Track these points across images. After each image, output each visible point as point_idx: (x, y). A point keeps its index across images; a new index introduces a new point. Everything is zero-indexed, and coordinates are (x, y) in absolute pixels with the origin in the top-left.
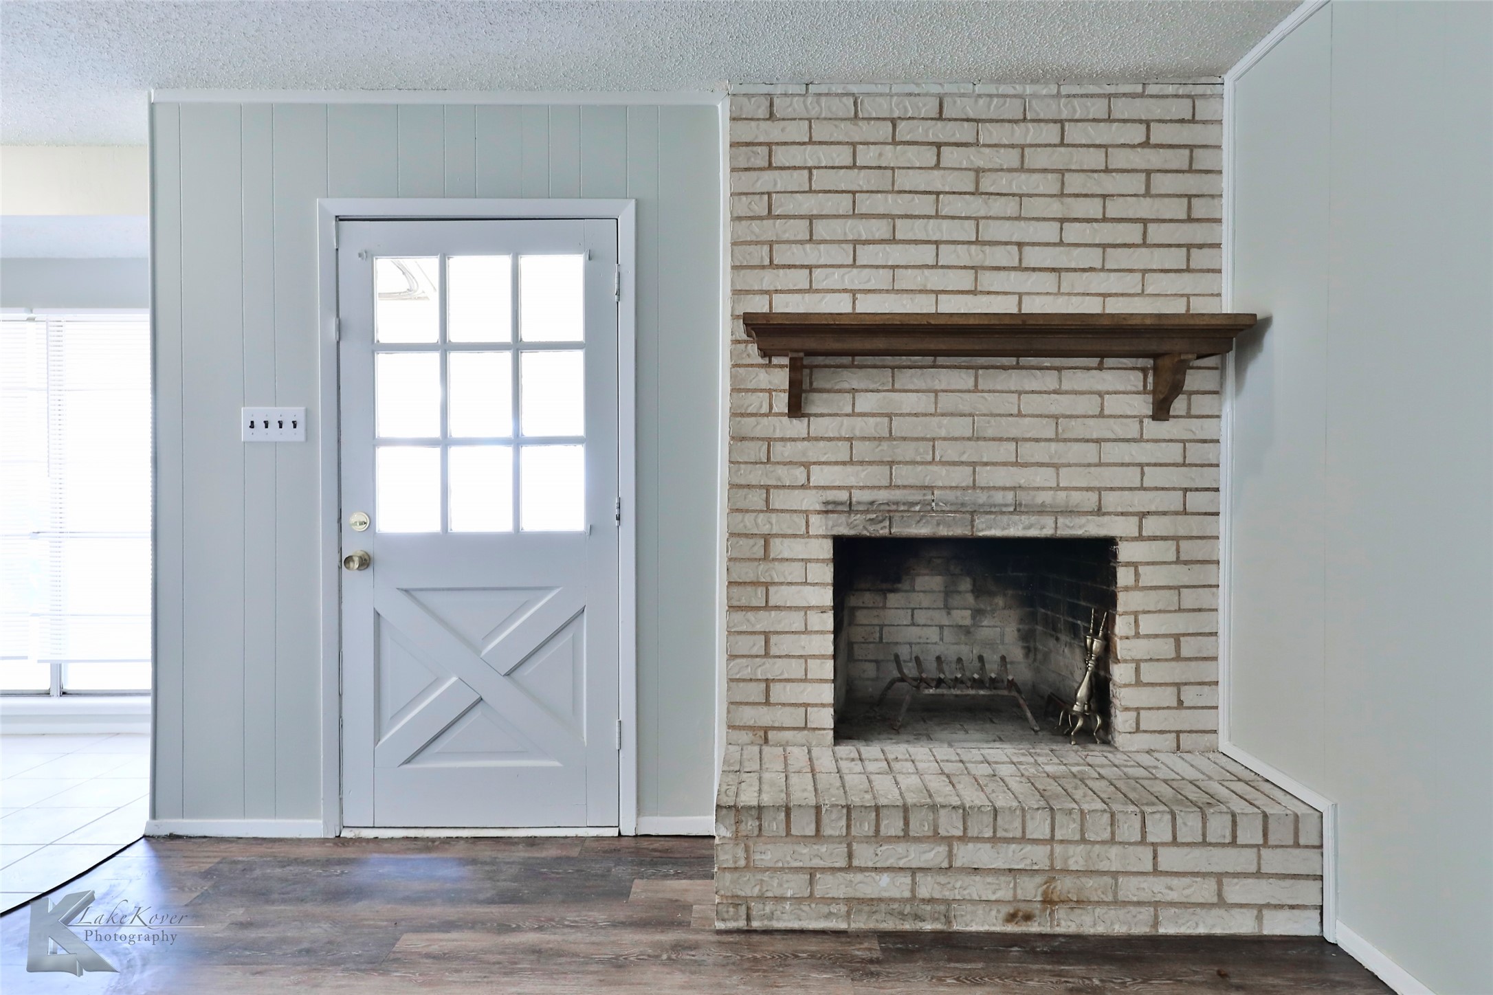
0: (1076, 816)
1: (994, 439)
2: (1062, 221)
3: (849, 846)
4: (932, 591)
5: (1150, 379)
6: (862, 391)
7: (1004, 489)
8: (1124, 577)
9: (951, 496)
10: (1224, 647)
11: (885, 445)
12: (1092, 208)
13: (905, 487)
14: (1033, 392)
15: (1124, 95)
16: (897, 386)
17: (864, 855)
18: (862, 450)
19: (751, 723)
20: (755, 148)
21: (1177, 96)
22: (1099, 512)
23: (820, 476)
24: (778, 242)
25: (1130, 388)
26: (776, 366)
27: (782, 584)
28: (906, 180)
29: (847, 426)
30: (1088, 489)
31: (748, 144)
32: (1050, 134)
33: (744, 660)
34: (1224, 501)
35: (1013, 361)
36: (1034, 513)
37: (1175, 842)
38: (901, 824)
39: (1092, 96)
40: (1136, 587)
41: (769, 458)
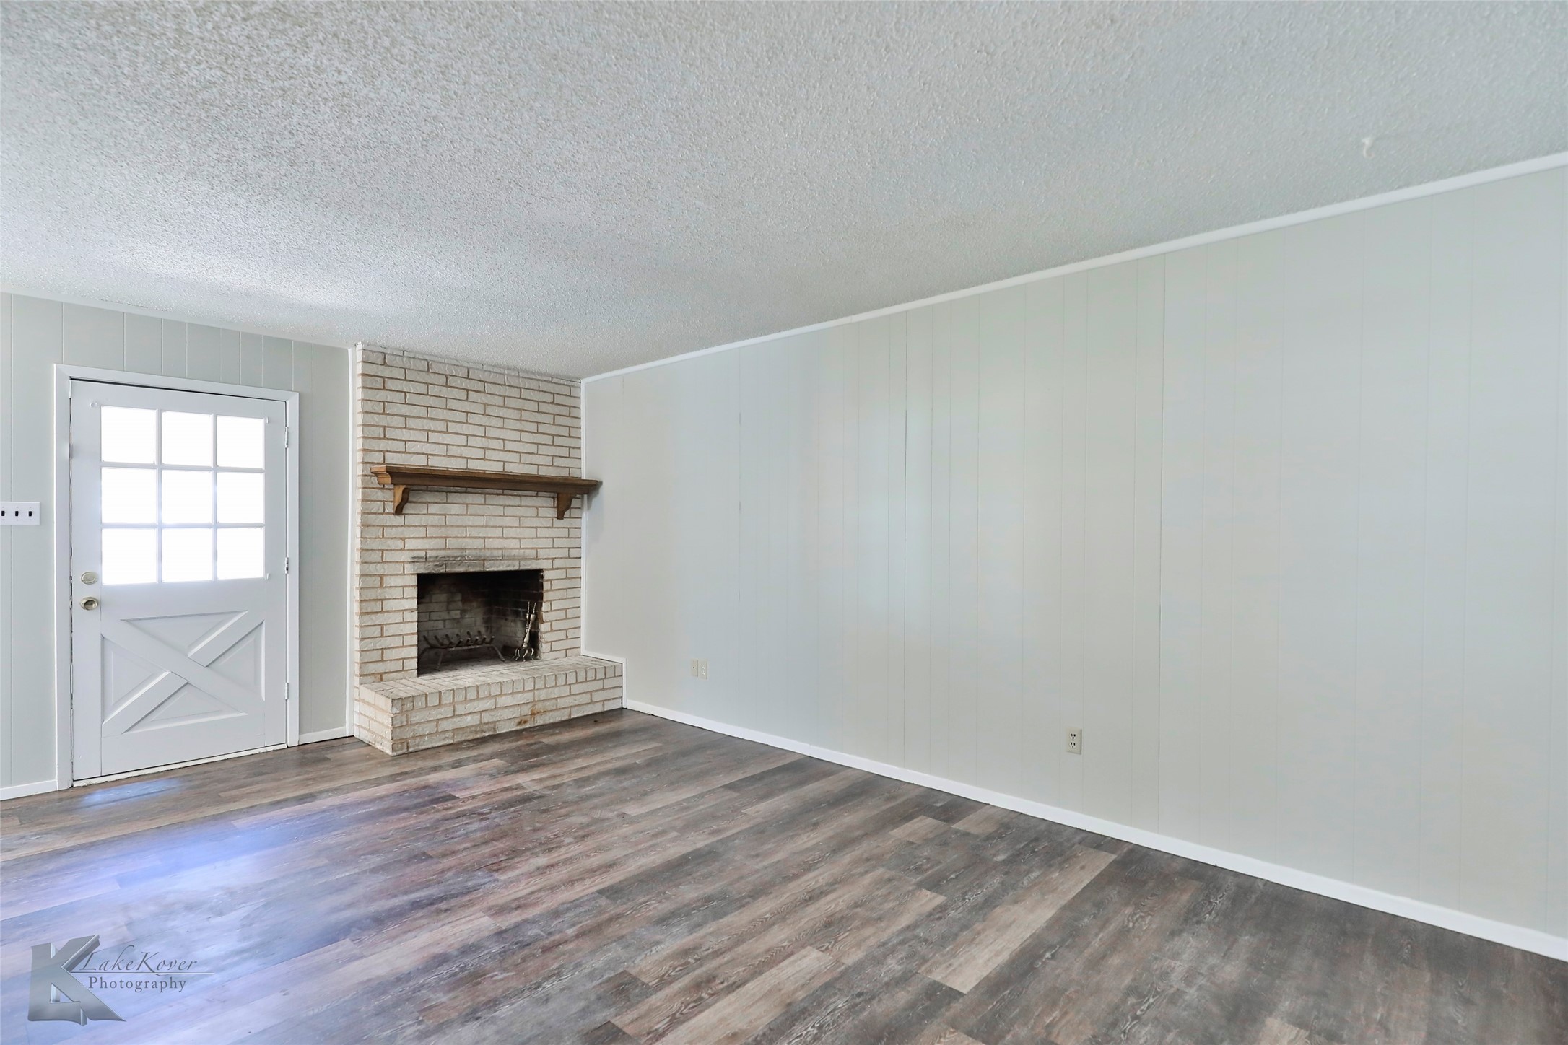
0: (543, 679)
1: (493, 527)
2: (521, 431)
3: (454, 706)
4: (440, 602)
5: (556, 502)
6: (432, 503)
7: (498, 549)
8: (546, 586)
9: (474, 552)
10: (583, 612)
11: (443, 529)
12: (533, 427)
13: (453, 549)
14: (509, 506)
15: (545, 381)
16: (448, 501)
17: (460, 710)
18: (431, 531)
19: (373, 672)
20: (376, 378)
21: (564, 385)
22: (537, 558)
23: (410, 544)
24: (388, 427)
25: (548, 505)
26: (387, 489)
27: (390, 599)
28: (452, 404)
29: (423, 520)
30: (532, 548)
31: (371, 376)
32: (515, 393)
33: (369, 640)
34: (583, 553)
35: (501, 491)
36: (510, 560)
37: (577, 682)
38: (476, 693)
39: (532, 379)
40: (551, 590)
41: (383, 536)
